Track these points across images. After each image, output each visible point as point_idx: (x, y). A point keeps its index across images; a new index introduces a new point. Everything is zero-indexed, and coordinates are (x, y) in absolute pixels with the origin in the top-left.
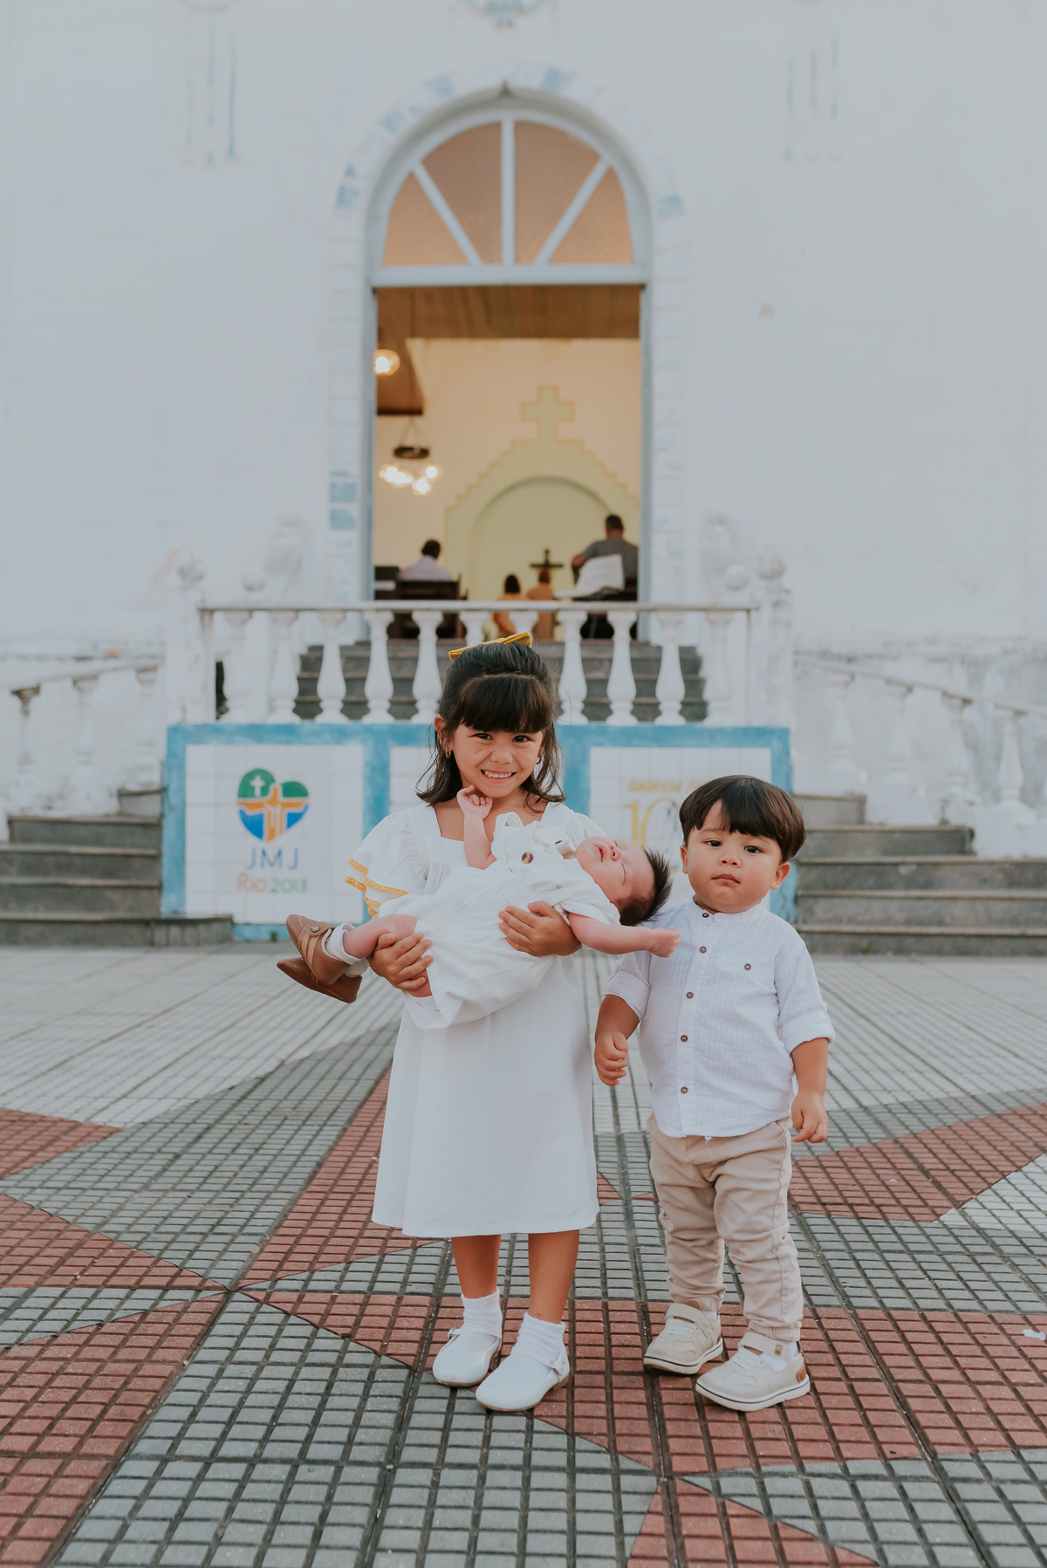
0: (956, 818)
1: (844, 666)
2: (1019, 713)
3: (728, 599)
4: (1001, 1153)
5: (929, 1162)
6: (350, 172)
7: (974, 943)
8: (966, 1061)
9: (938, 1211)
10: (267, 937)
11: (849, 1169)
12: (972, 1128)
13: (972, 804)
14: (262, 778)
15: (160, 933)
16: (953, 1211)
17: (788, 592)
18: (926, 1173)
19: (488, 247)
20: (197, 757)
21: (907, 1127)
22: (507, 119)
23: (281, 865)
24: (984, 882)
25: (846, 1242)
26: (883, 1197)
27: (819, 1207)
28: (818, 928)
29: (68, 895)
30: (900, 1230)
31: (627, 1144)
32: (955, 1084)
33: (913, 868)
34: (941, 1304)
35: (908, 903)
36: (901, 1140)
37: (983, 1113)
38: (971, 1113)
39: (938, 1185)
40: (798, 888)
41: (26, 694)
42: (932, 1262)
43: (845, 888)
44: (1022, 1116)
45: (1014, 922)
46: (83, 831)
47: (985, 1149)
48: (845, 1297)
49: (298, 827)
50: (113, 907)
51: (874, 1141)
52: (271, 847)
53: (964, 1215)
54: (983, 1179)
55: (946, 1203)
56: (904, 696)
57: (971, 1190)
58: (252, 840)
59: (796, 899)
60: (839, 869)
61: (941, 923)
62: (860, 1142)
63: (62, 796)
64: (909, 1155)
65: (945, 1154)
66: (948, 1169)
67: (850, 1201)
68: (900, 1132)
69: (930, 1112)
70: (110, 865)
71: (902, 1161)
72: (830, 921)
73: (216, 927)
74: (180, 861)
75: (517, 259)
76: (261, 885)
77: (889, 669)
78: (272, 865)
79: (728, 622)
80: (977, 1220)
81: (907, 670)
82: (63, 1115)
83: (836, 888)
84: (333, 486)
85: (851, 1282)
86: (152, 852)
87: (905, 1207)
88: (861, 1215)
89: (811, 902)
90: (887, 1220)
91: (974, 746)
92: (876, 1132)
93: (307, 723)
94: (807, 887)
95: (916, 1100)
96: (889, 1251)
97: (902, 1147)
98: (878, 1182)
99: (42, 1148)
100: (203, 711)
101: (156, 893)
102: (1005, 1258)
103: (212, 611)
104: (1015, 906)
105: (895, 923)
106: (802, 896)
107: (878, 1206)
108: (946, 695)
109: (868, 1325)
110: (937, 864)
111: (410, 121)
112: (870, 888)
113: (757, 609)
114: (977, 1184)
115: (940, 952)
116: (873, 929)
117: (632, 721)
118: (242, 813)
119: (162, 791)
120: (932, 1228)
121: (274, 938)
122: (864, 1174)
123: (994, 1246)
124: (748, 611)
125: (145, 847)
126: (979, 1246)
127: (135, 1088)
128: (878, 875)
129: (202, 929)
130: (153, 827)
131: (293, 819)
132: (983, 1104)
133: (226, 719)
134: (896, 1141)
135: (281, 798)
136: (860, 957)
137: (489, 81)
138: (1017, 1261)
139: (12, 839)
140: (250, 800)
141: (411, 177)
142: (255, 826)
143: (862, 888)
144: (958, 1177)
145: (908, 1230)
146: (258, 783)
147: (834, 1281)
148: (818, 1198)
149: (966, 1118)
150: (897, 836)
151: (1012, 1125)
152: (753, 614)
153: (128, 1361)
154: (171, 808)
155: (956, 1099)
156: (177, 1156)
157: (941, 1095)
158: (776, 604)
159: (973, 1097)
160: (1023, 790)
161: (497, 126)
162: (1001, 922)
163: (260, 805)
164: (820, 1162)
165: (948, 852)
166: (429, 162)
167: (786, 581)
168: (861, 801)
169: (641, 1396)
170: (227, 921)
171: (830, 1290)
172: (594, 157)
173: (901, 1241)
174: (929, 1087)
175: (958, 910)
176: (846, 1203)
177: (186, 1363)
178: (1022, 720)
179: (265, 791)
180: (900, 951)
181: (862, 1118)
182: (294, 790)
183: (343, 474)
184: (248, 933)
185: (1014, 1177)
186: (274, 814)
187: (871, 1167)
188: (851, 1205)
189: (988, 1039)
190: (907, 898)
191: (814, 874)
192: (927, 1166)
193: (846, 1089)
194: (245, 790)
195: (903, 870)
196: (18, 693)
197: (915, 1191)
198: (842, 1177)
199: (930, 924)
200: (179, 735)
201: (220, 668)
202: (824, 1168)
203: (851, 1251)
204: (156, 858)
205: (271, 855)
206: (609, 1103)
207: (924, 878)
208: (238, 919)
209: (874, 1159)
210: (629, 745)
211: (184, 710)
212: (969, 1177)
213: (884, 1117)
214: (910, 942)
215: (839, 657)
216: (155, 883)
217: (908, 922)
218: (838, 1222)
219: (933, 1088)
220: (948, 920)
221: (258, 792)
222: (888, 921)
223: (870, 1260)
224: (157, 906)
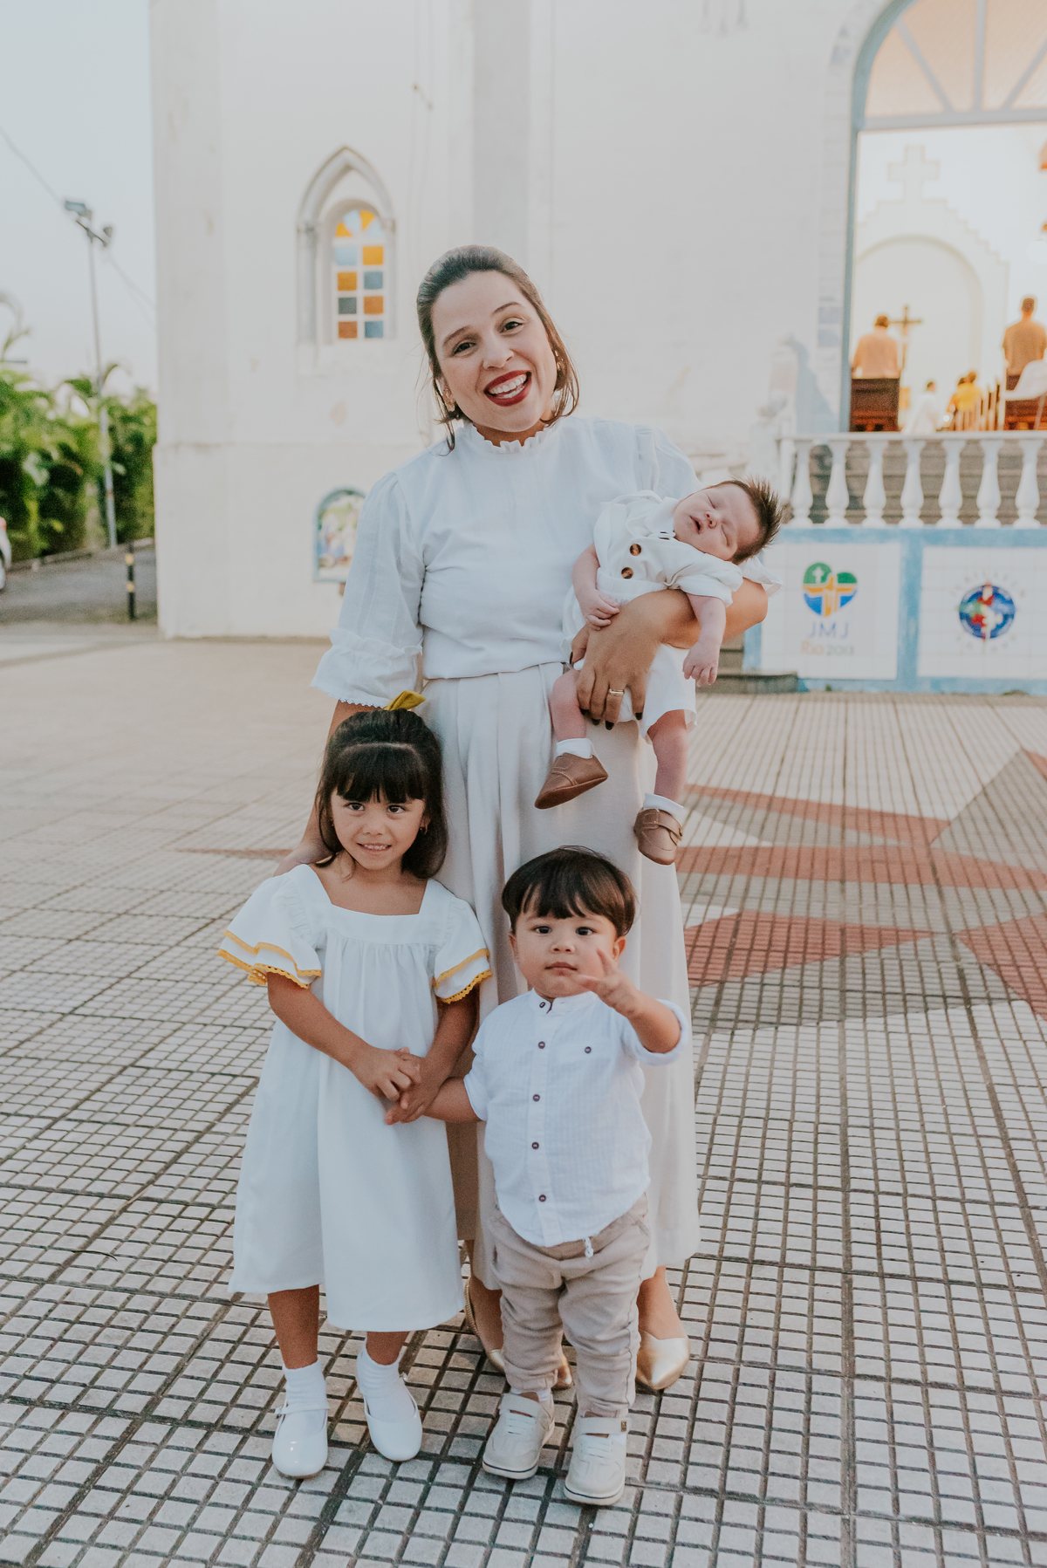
6: (843, 34)
10: (824, 688)
14: (823, 570)
15: (749, 686)
23: (835, 635)
49: (849, 605)
52: (827, 621)
58: (812, 615)
73: (788, 681)
76: (819, 650)
78: (828, 634)
84: (821, 310)
93: (856, 527)
101: (739, 655)
118: (806, 596)
121: (829, 689)
129: (774, 683)
131: (845, 600)
133: (794, 524)
135: (836, 584)
140: (812, 586)
142: (816, 606)
146: (819, 573)
163: (820, 590)
170: (794, 677)
179: (824, 579)
182: (846, 578)
184: (810, 685)
186: (831, 596)
194: (809, 578)
205: (828, 627)
208: (801, 675)
216: (738, 647)
224: (740, 665)
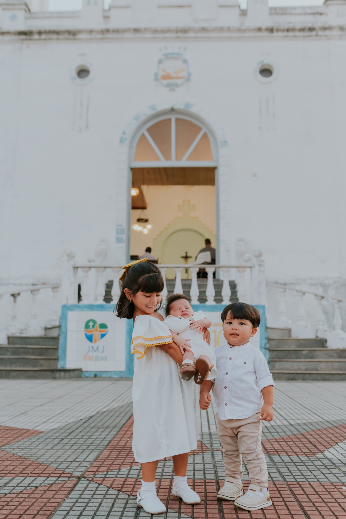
0: (321, 336)
1: (283, 286)
2: (340, 301)
3: (245, 264)
4: (336, 437)
5: (312, 440)
6: (124, 133)
7: (328, 376)
8: (325, 411)
9: (315, 454)
10: (93, 376)
11: (286, 442)
12: (327, 430)
13: (326, 331)
14: (93, 322)
15: (57, 374)
16: (320, 453)
17: (263, 261)
18: (311, 443)
19: (167, 156)
20: (72, 315)
21: (305, 430)
22: (173, 118)
23: (98, 351)
24: (331, 356)
25: (285, 463)
26: (297, 450)
27: (276, 453)
28: (276, 372)
29: (27, 361)
30: (302, 459)
31: (212, 435)
32: (321, 418)
33: (307, 352)
34: (316, 480)
35: (306, 363)
36: (303, 434)
37: (330, 426)
38: (326, 426)
39: (315, 446)
40: (270, 358)
41: (16, 295)
42: (313, 468)
43: (285, 358)
44: (343, 427)
45: (341, 369)
46: (33, 341)
47: (331, 436)
48: (284, 478)
49: (104, 338)
50: (42, 366)
51: (294, 434)
52: (95, 345)
53: (324, 455)
54: (330, 444)
55: (318, 451)
56: (302, 296)
57: (326, 448)
58: (89, 343)
59: (269, 362)
60: (283, 352)
61: (317, 370)
62: (290, 434)
63: (26, 329)
64: (306, 438)
65: (317, 437)
66: (318, 442)
67: (286, 451)
68: (303, 431)
69: (313, 425)
70: (41, 352)
71: (304, 440)
72: (280, 369)
73: (76, 372)
74: (65, 350)
75: (176, 159)
76: (91, 358)
77: (297, 287)
78: (95, 351)
79: (244, 271)
80: (328, 456)
81: (303, 288)
82: (24, 428)
83: (282, 358)
84: (117, 229)
85: (286, 474)
86: (55, 347)
87: (304, 453)
88: (289, 455)
89: (274, 363)
90: (298, 456)
91: (326, 313)
92: (295, 431)
93: (108, 304)
94: (273, 358)
95: (308, 422)
96: (299, 465)
97: (303, 435)
98: (295, 445)
99: (18, 437)
100: (74, 300)
101: (56, 361)
102: (337, 467)
103: (77, 268)
104: (341, 364)
105: (302, 370)
106: (271, 361)
107: (295, 453)
108: (316, 295)
109: (291, 486)
110: (315, 350)
111: (143, 118)
112: (293, 358)
113: (254, 267)
114: (328, 446)
115: (317, 380)
116: (294, 372)
117: (214, 303)
118: (86, 334)
119: (59, 327)
120: (313, 458)
121: (95, 376)
122: (291, 443)
123: (333, 464)
124: (251, 267)
125: (53, 346)
126: (328, 463)
127: (48, 420)
128: (295, 354)
129: (72, 373)
130: (56, 339)
131: (103, 336)
132: (330, 423)
133: (82, 303)
134: (302, 434)
135: (99, 329)
136: (291, 381)
137: (167, 106)
138: (341, 468)
139: (9, 343)
140: (88, 330)
141: (143, 135)
142: (90, 338)
143: (291, 358)
144: (322, 444)
145: (305, 459)
146: (91, 324)
147: (281, 474)
148: (275, 450)
149: (325, 427)
150: (301, 341)
151: (340, 429)
152: (252, 268)
153: (46, 498)
154: (62, 332)
155: (321, 422)
156: (63, 439)
157: (316, 421)
158: (260, 265)
159: (327, 421)
160: (342, 326)
161: (170, 120)
162: (337, 370)
163: (92, 331)
164: (276, 440)
165: (319, 347)
166: (149, 130)
167: (263, 258)
168: (289, 330)
169: (217, 507)
170: (80, 370)
171: (279, 476)
172: (200, 129)
173: (303, 462)
174: (313, 418)
175: (322, 365)
176: (285, 452)
177: (65, 498)
178: (341, 304)
179: (93, 326)
180: (304, 379)
181: (290, 427)
182: (103, 326)
183: (121, 225)
184: (87, 374)
185: (340, 444)
186: (96, 334)
187: (293, 441)
188: (286, 452)
189: (332, 405)
190: (305, 362)
191: (275, 354)
192: (312, 441)
193: (285, 419)
194: (87, 326)
195: (304, 352)
196: (13, 295)
197: (307, 448)
198: (283, 444)
199: (313, 370)
200: (66, 308)
201: (79, 286)
202: (278, 442)
203: (286, 465)
204: (57, 349)
205: (95, 348)
206: (207, 423)
207: (311, 355)
208: (84, 369)
209: (294, 439)
210: (213, 311)
211: (67, 300)
212: (325, 444)
213: (298, 427)
214: (307, 376)
215: (281, 284)
216: (56, 358)
217: (306, 370)
218: (282, 457)
219: (314, 419)
220: (319, 369)
221: (91, 327)
222: (299, 369)
223: (293, 468)
224: (57, 365)
